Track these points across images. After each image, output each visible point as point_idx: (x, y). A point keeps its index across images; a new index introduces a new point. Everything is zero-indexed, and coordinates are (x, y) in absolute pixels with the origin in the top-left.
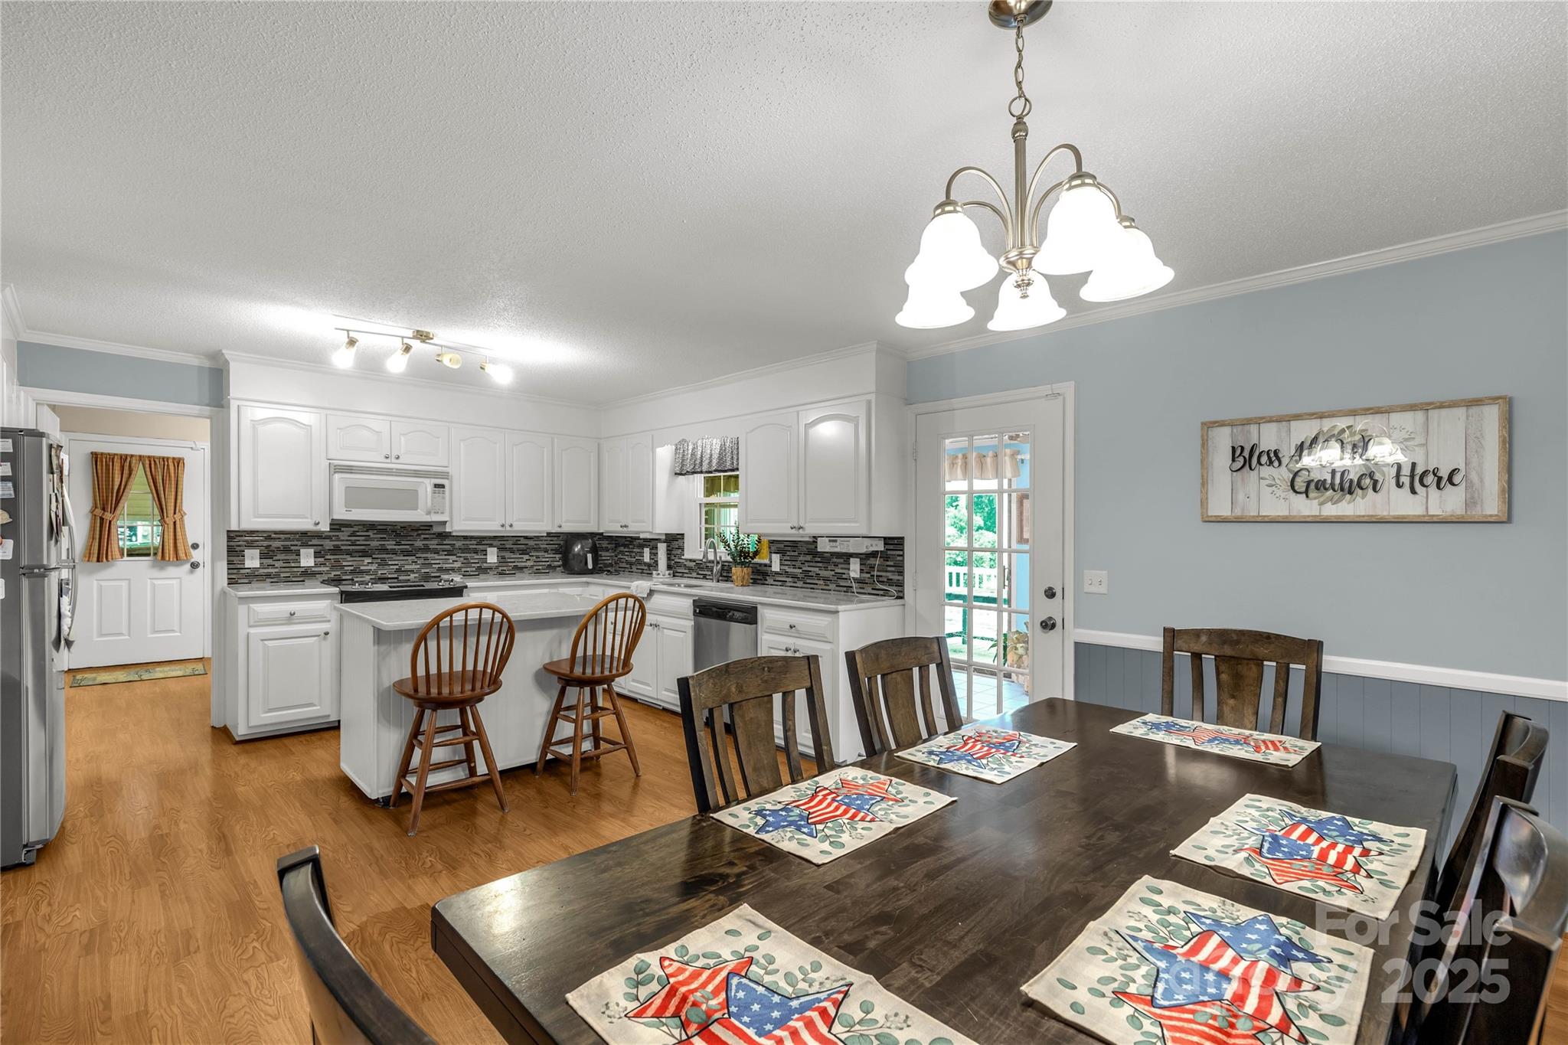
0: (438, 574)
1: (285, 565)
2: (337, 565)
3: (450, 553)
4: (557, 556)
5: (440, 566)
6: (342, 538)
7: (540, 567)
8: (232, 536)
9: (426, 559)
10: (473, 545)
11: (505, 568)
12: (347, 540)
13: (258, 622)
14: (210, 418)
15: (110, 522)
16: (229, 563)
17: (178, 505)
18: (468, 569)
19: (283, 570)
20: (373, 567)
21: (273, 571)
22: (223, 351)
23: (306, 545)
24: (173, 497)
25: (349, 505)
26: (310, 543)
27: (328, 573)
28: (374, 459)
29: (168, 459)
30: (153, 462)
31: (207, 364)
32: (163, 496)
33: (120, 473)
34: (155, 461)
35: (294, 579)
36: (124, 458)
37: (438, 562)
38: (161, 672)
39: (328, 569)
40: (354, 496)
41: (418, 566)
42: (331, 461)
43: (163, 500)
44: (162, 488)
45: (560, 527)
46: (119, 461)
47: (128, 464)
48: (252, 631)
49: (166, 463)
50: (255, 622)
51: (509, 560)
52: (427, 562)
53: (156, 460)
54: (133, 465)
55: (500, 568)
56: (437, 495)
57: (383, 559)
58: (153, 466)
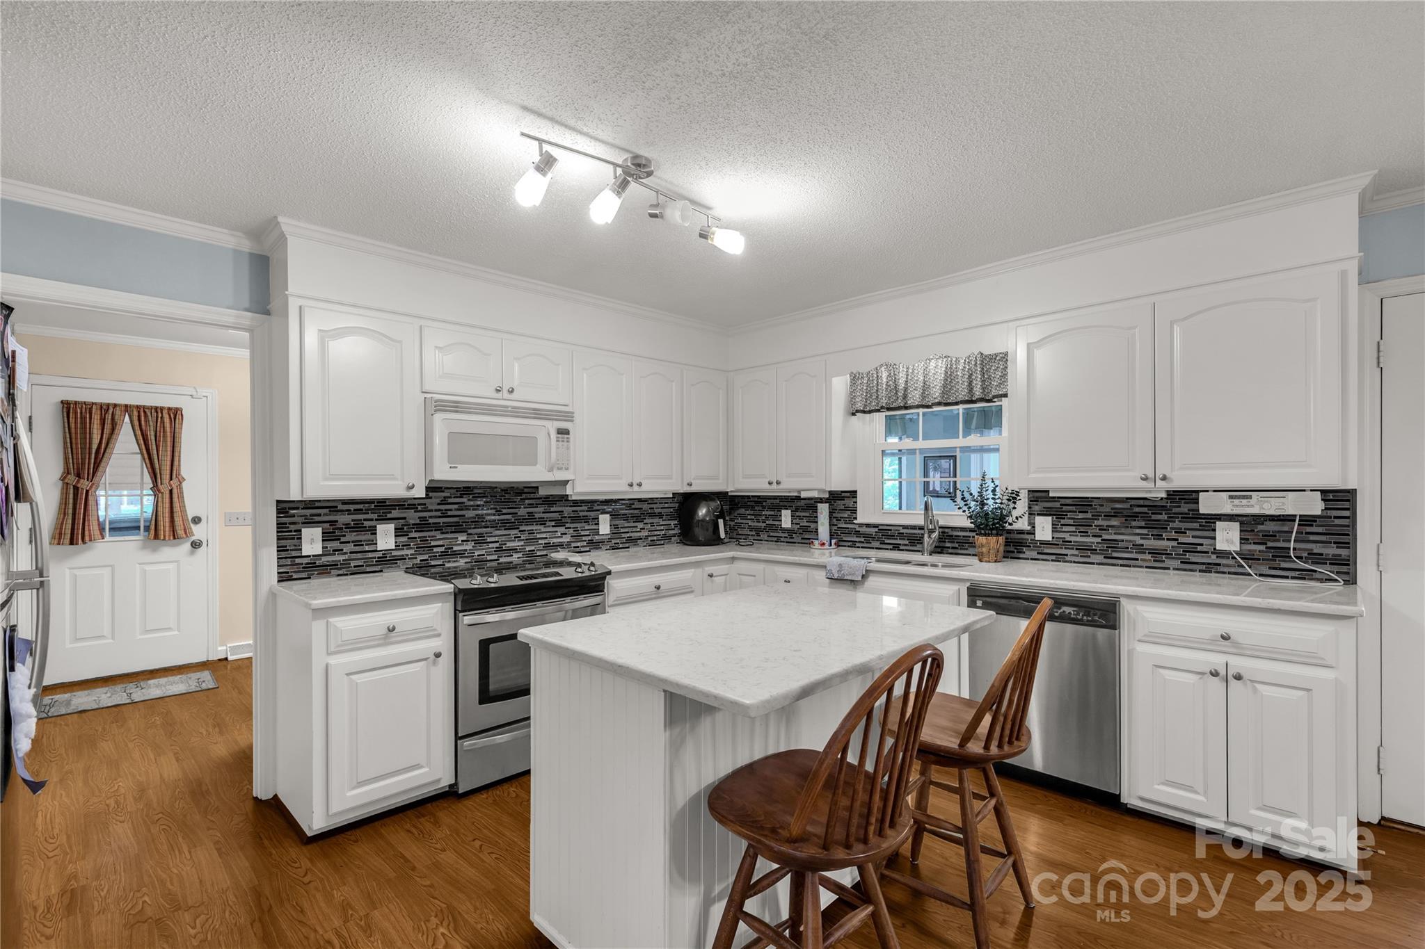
0: (544, 553)
1: (358, 549)
2: (424, 546)
3: (559, 523)
4: (672, 523)
5: (546, 541)
6: (430, 508)
7: (655, 538)
8: (284, 508)
9: (531, 532)
10: (583, 511)
11: (618, 541)
12: (436, 510)
13: (342, 646)
14: (250, 330)
15: (87, 491)
16: (281, 549)
17: (175, 468)
18: (579, 544)
19: (354, 556)
20: (469, 547)
21: (341, 558)
22: (280, 219)
23: (383, 519)
24: (169, 458)
25: (454, 461)
26: (389, 516)
27: (413, 557)
28: (481, 391)
29: (162, 409)
30: (142, 414)
31: (246, 246)
32: (155, 457)
33: (99, 427)
34: (145, 412)
35: (368, 569)
36: (105, 408)
37: (544, 536)
38: (157, 686)
39: (412, 552)
40: (460, 446)
41: (522, 543)
42: (428, 396)
43: (156, 461)
44: (154, 447)
45: (690, 485)
46: (99, 412)
47: (110, 416)
48: (334, 660)
49: (160, 415)
50: (338, 646)
51: (622, 530)
52: (532, 536)
53: (147, 410)
54: (116, 417)
55: (613, 541)
56: (560, 443)
57: (480, 536)
58: (143, 418)
